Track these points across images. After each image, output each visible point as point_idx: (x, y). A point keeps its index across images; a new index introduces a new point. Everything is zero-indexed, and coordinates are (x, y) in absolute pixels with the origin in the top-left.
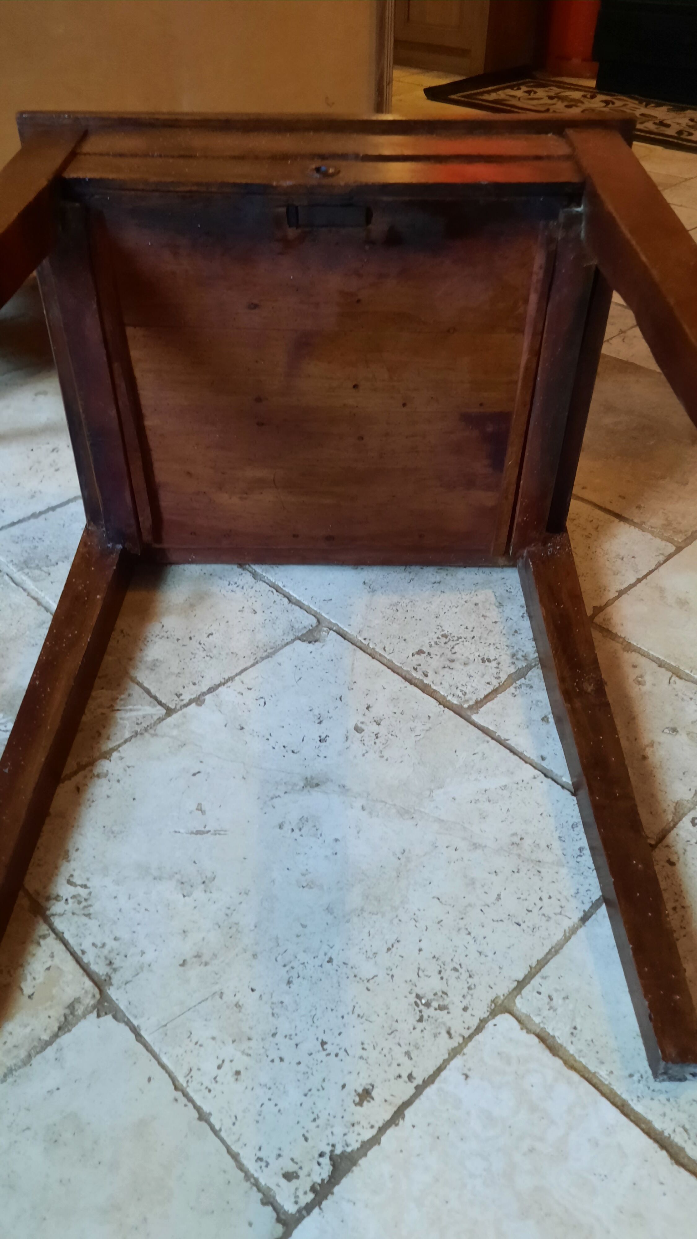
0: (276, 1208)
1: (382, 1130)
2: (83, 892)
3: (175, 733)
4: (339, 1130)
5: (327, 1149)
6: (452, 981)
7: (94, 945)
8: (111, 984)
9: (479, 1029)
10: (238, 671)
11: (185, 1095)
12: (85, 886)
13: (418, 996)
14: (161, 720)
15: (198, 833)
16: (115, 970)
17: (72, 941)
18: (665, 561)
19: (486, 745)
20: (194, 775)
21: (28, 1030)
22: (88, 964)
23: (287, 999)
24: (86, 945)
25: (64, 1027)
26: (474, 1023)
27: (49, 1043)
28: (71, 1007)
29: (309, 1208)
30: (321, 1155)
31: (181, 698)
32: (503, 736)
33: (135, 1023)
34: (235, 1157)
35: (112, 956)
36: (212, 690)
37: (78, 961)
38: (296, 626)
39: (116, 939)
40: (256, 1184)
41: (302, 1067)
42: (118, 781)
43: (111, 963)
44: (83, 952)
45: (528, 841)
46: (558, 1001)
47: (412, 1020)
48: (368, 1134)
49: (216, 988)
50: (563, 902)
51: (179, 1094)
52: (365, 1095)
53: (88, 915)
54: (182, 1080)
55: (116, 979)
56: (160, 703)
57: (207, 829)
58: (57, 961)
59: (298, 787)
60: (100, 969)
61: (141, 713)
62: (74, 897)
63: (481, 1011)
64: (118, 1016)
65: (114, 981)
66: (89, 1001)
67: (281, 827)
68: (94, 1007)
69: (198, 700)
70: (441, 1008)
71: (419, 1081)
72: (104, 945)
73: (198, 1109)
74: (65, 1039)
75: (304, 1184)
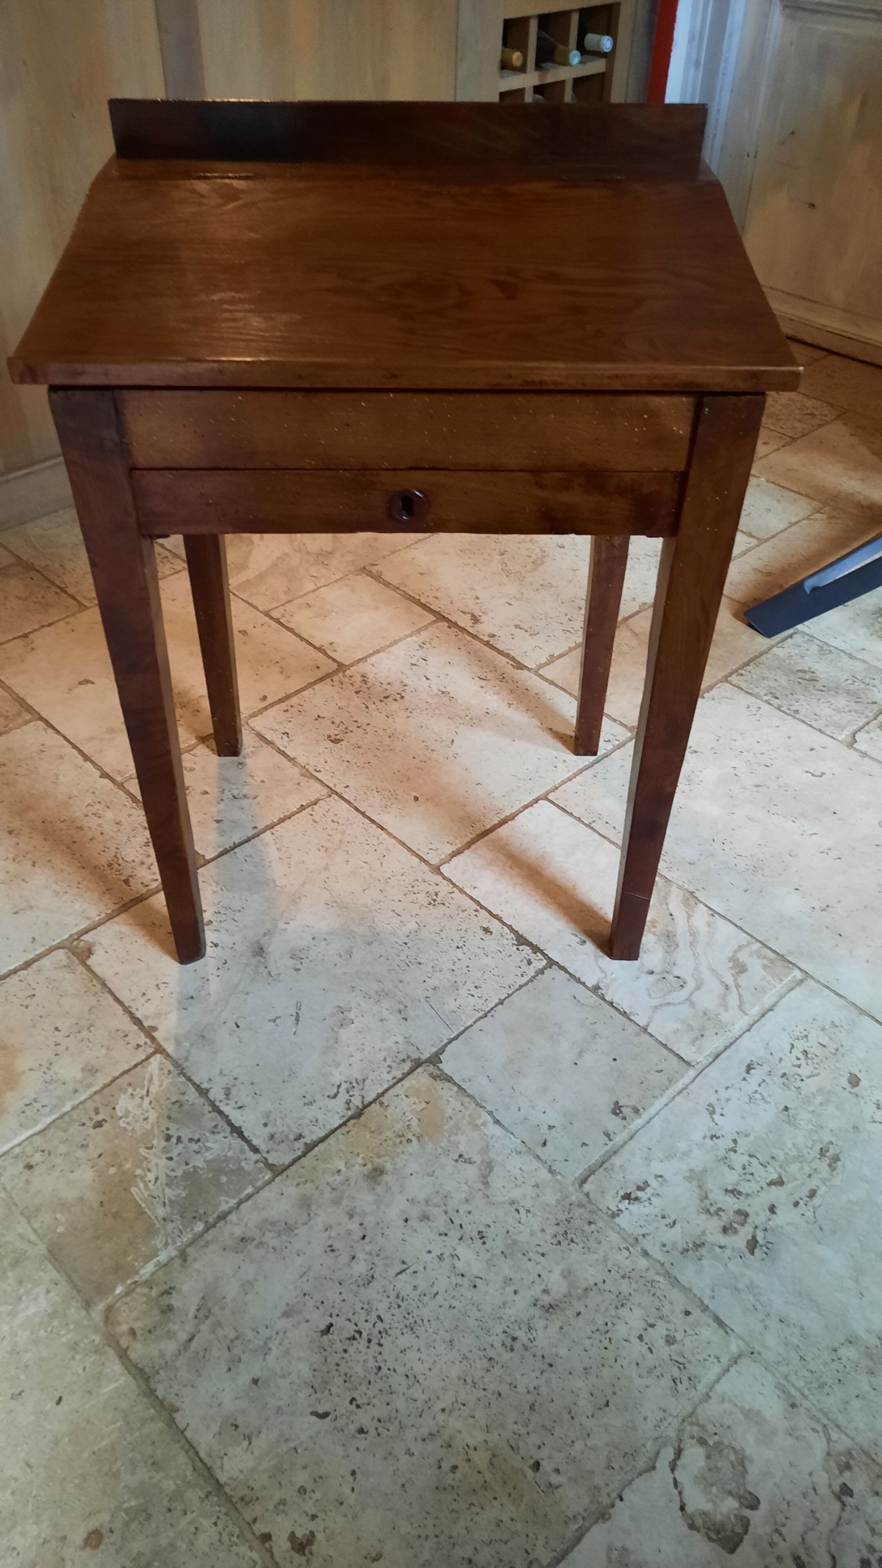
0: (545, 968)
1: (504, 924)
2: (344, 1086)
3: (187, 1044)
4: (505, 942)
5: (515, 947)
6: (420, 888)
7: (388, 1073)
8: (419, 1058)
9: (450, 881)
10: (116, 1005)
11: (489, 1012)
12: (339, 1087)
13: (430, 904)
14: (168, 1056)
15: (297, 1020)
16: (408, 1057)
17: (385, 1087)
18: (54, 728)
19: (238, 855)
20: (238, 1027)
21: (450, 1099)
22: (403, 1074)
23: (431, 964)
24: (390, 1077)
25: (449, 1079)
26: (445, 882)
27: (459, 1086)
28: (434, 1078)
29: (544, 955)
30: (518, 949)
31: (142, 1043)
32: (231, 845)
33: (446, 1041)
34: (521, 987)
35: (397, 1060)
36: (137, 1022)
37: (401, 1079)
38: (64, 963)
39: (385, 1060)
40: (534, 977)
41: (472, 957)
42: (236, 1079)
43: (404, 1061)
44: (395, 1078)
45: (325, 844)
46: (433, 847)
47: (444, 908)
48: (507, 930)
49: (423, 1000)
50: (371, 835)
51: (489, 1015)
52: (486, 930)
53: (364, 1080)
54: (481, 1014)
55: (415, 1056)
56: (148, 1058)
57: (295, 1014)
58: (401, 1092)
59: (262, 960)
60: (407, 1066)
61: (156, 1072)
62: (348, 1092)
63: (439, 878)
64: (442, 1050)
65: (417, 1057)
66: (431, 1068)
67: (298, 970)
68: (434, 1065)
69: (149, 1032)
70: (436, 894)
71: (478, 908)
72: (390, 1067)
73: (496, 1005)
74: (456, 1079)
75: (532, 957)
